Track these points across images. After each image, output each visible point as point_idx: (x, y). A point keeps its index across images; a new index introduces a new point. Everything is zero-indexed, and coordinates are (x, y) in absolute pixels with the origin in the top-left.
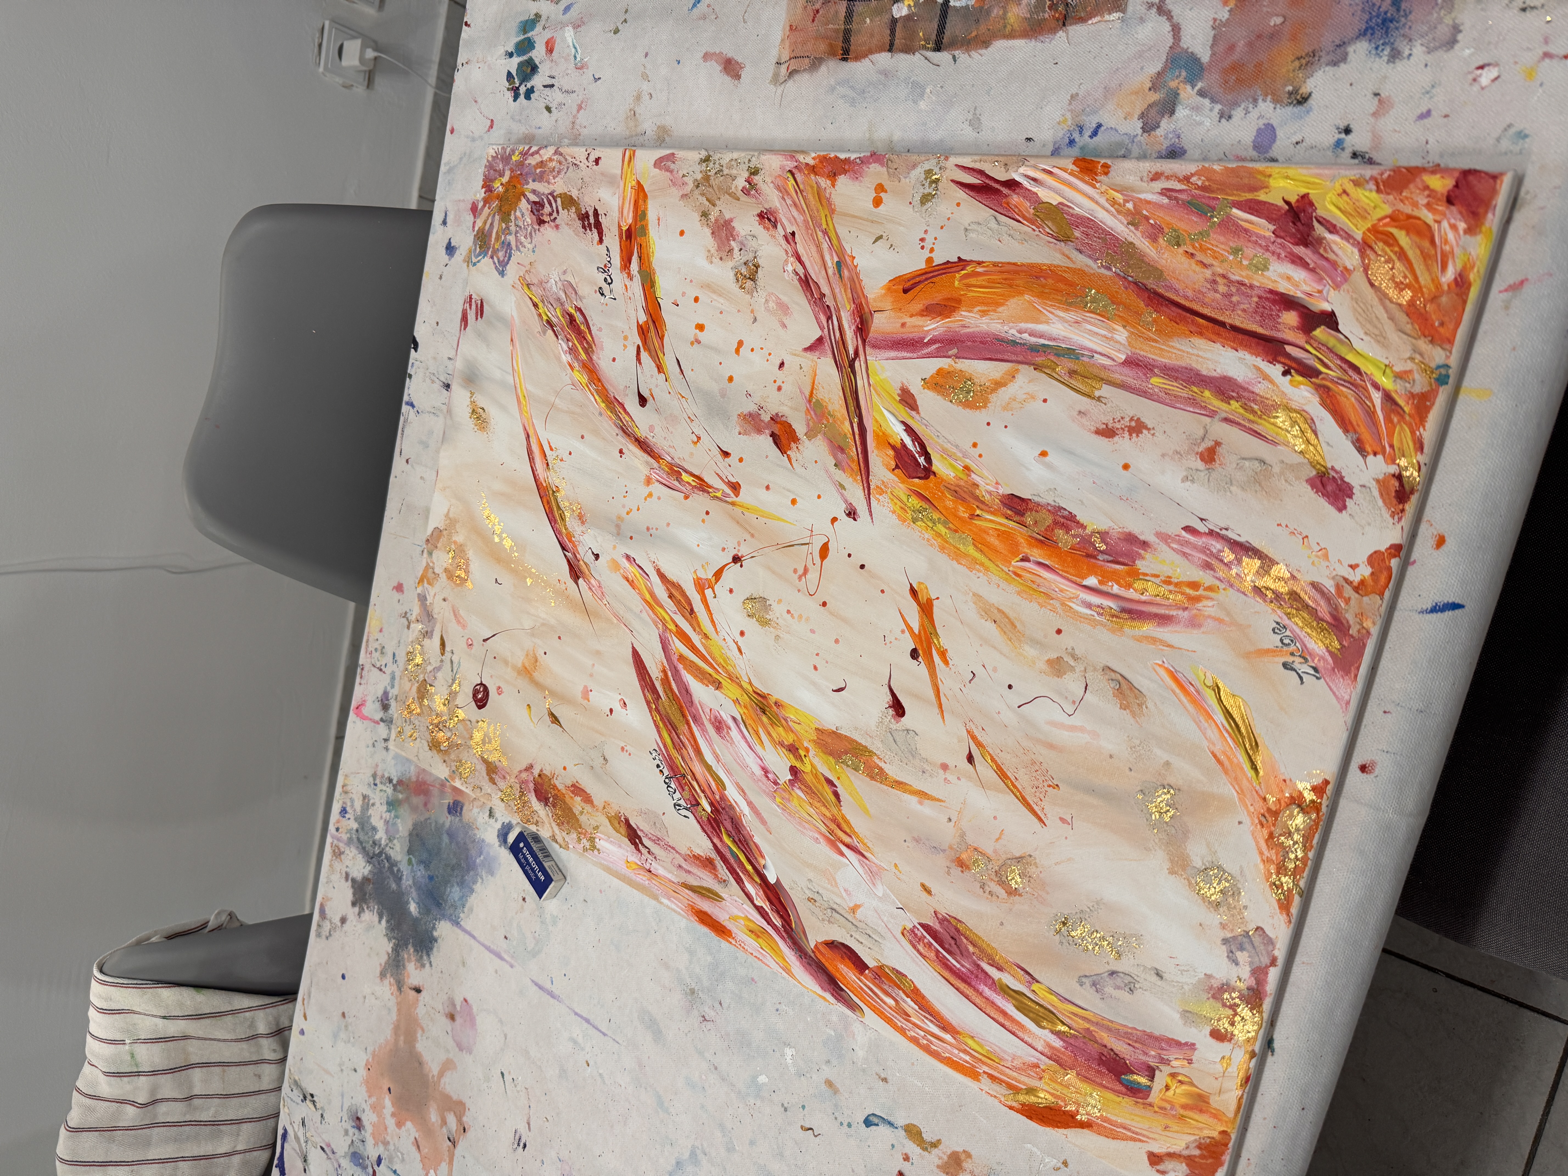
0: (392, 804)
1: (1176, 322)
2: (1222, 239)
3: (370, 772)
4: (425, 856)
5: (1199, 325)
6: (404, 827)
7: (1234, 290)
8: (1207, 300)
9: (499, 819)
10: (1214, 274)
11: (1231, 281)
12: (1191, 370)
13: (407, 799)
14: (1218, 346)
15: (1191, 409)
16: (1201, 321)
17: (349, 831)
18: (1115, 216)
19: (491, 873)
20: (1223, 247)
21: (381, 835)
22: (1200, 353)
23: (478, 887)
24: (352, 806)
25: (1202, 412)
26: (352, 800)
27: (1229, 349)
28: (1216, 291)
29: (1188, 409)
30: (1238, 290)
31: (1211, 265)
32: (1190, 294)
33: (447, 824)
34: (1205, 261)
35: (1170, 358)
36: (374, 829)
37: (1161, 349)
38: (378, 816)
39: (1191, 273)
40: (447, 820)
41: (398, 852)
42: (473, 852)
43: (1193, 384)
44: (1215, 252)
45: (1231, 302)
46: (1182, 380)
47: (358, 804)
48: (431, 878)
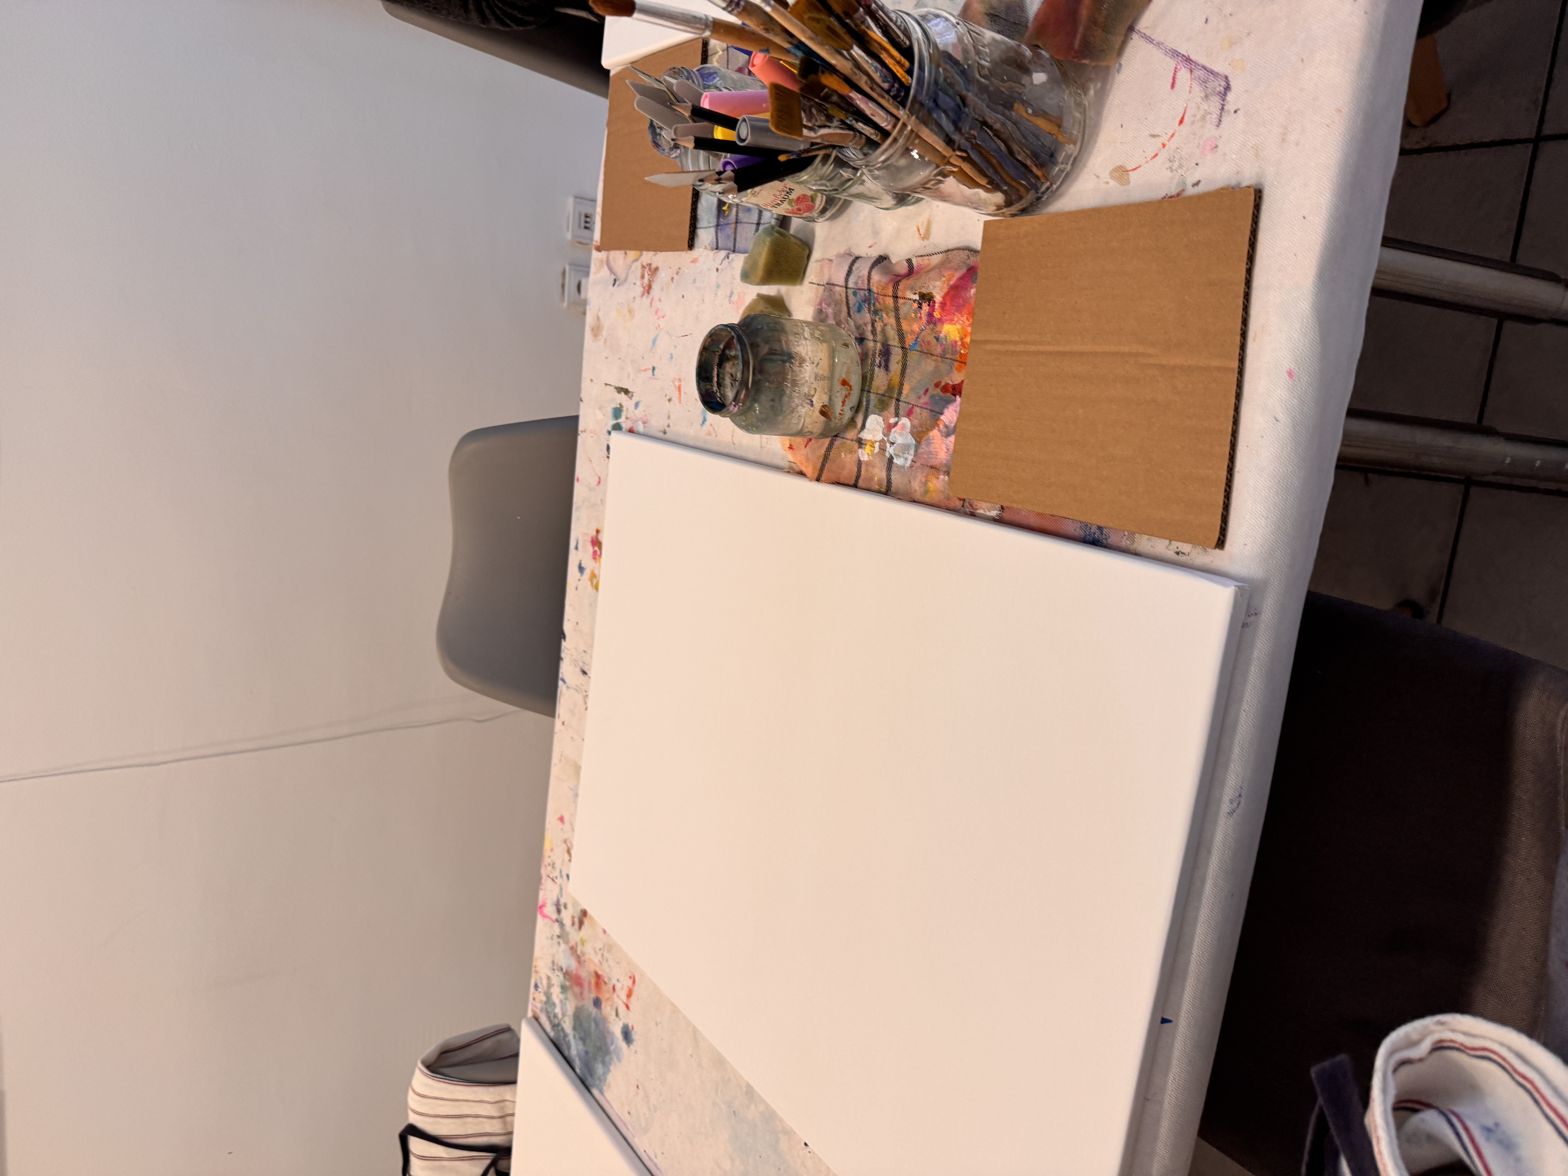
0: (564, 989)
3: (550, 960)
4: (582, 1035)
6: (570, 1009)
9: (622, 1019)
13: (571, 987)
17: (541, 1002)
19: (619, 1060)
21: (558, 1010)
23: (612, 1068)
24: (541, 983)
26: (541, 979)
33: (594, 1013)
36: (554, 1004)
38: (556, 995)
40: (593, 1010)
41: (568, 1026)
42: (609, 1042)
47: (545, 982)
48: (587, 1053)
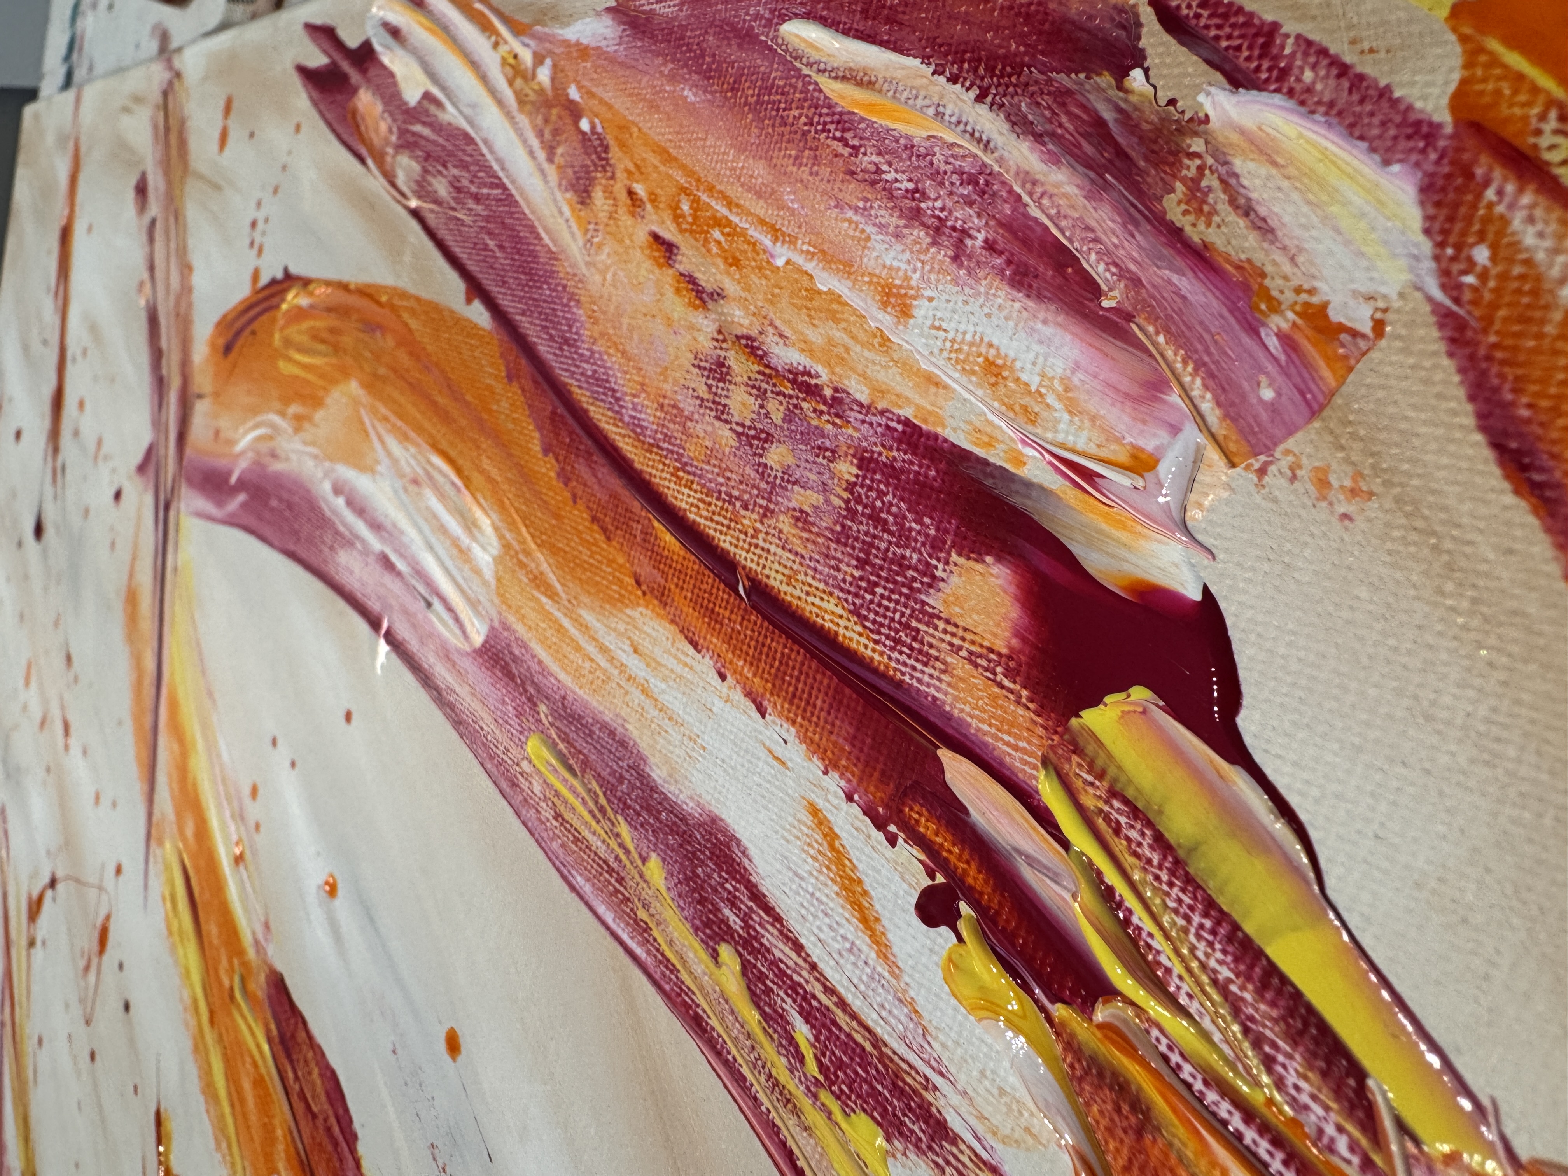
1: (604, 530)
2: (760, 171)
5: (658, 557)
7: (776, 410)
8: (691, 450)
10: (721, 336)
11: (770, 372)
12: (623, 744)
14: (705, 665)
15: (609, 917)
16: (668, 539)
18: (509, 115)
20: (760, 208)
22: (656, 685)
25: (632, 945)
27: (738, 696)
28: (721, 413)
29: (601, 909)
30: (789, 418)
31: (718, 295)
32: (649, 416)
34: (702, 278)
35: (578, 675)
37: (560, 629)
39: (658, 327)
43: (624, 808)
44: (734, 232)
45: (762, 469)
46: (598, 777)
